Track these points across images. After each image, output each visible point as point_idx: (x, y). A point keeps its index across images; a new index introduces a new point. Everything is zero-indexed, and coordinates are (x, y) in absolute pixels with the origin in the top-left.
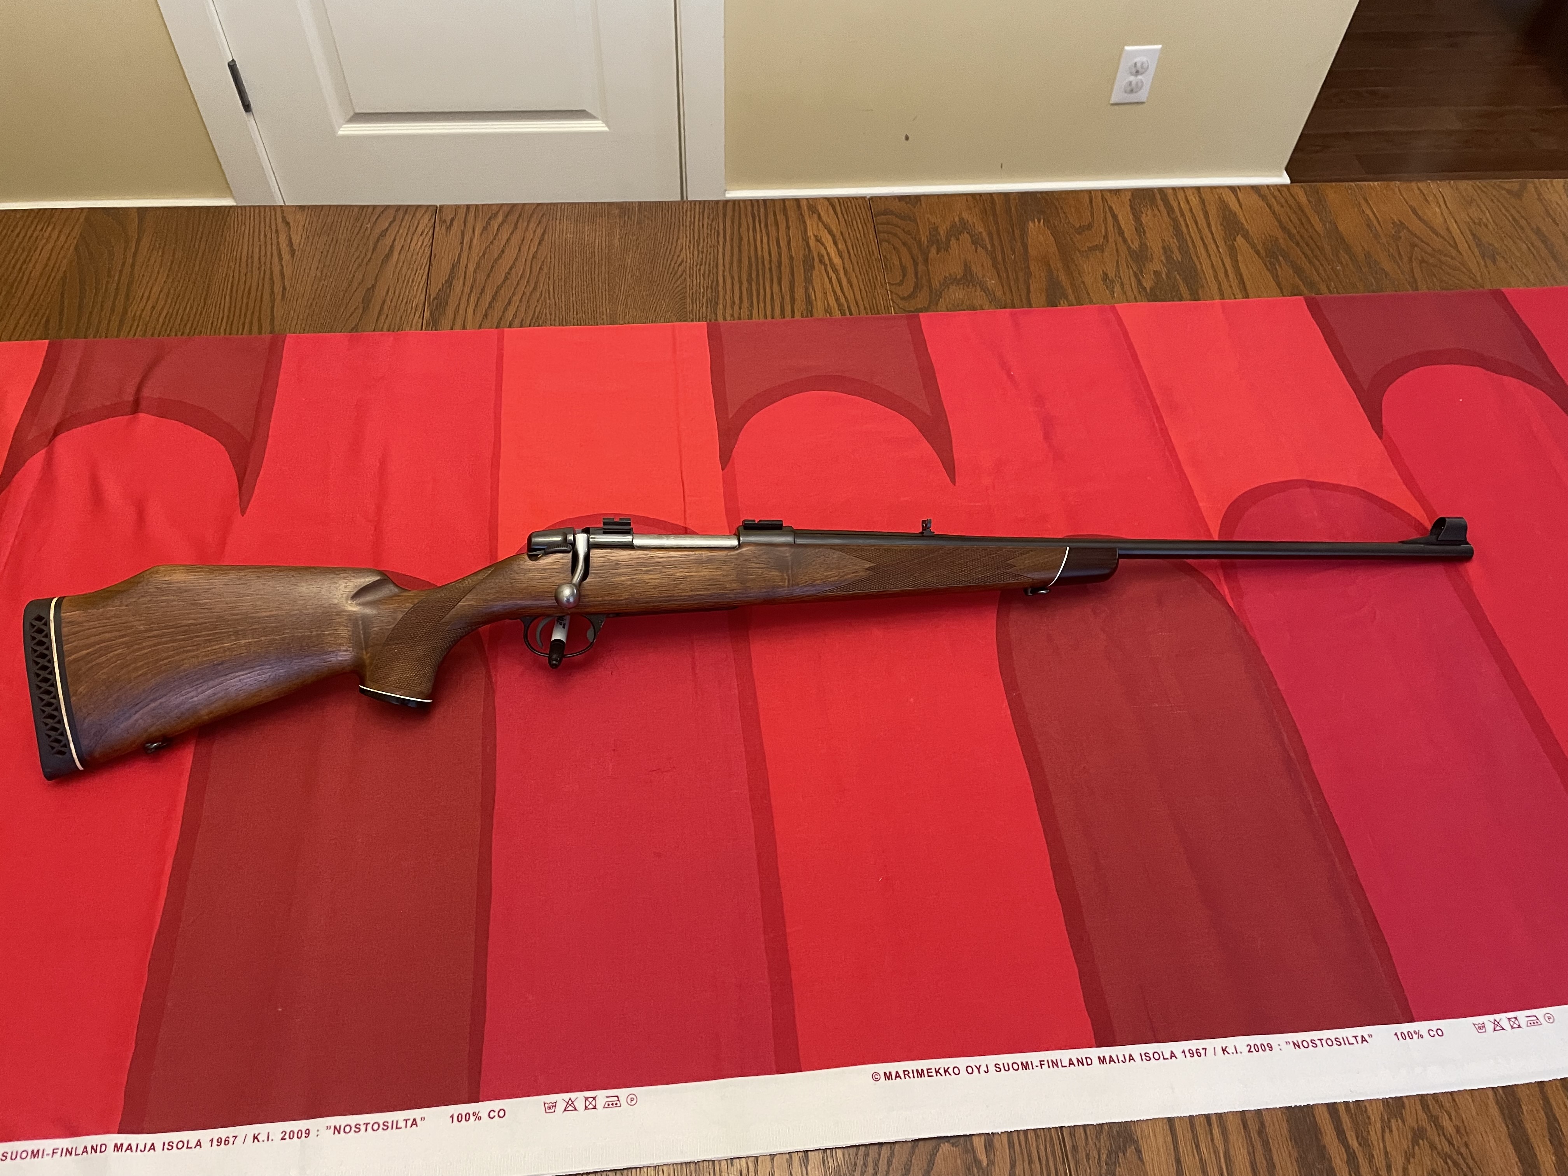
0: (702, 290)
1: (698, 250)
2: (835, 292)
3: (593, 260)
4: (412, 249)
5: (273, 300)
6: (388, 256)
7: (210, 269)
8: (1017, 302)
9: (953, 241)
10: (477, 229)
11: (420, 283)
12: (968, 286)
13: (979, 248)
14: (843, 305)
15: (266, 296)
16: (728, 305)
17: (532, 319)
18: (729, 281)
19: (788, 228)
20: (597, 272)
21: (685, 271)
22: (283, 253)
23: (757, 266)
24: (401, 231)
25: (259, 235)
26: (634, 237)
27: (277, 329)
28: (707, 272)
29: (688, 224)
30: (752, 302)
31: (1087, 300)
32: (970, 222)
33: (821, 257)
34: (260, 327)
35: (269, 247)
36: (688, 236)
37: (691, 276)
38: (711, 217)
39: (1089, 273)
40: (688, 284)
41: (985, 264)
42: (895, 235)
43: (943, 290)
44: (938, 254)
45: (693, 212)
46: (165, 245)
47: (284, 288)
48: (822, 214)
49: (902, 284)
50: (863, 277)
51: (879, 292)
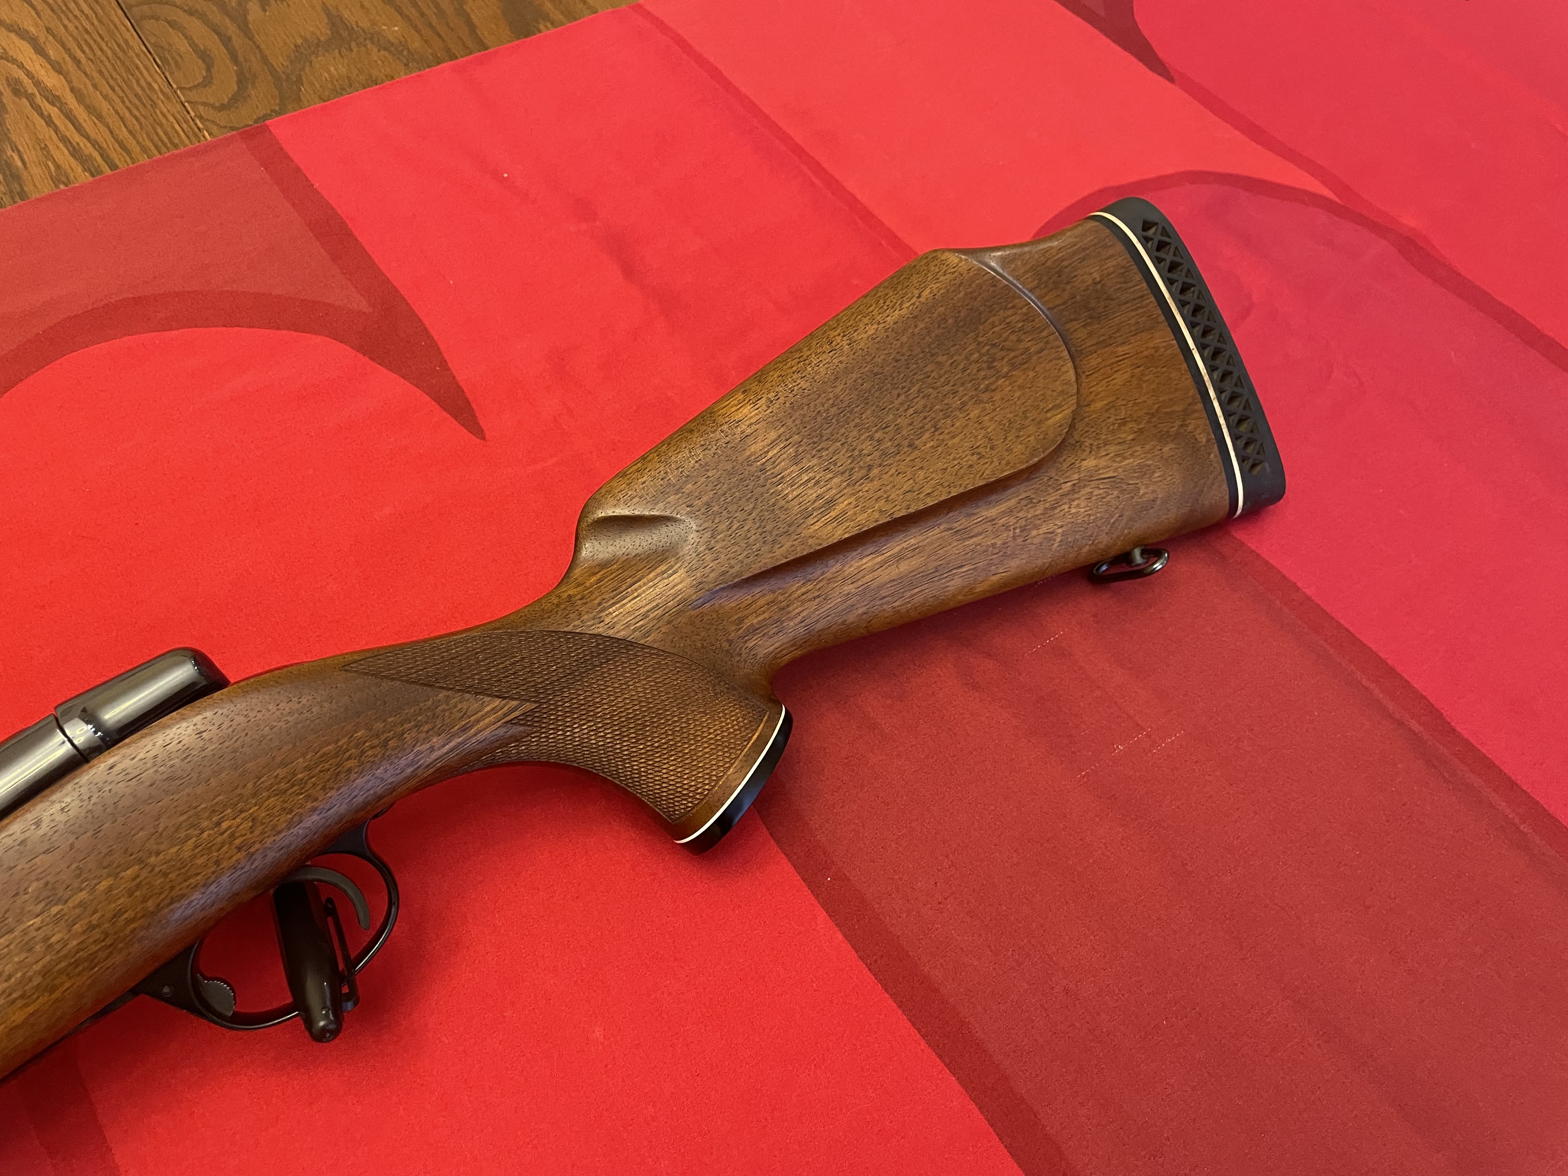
8: (455, 47)
12: (349, 50)
14: (91, 158)
31: (584, 9)
33: (12, 81)
43: (303, 69)
49: (212, 83)
50: (121, 94)
51: (165, 110)
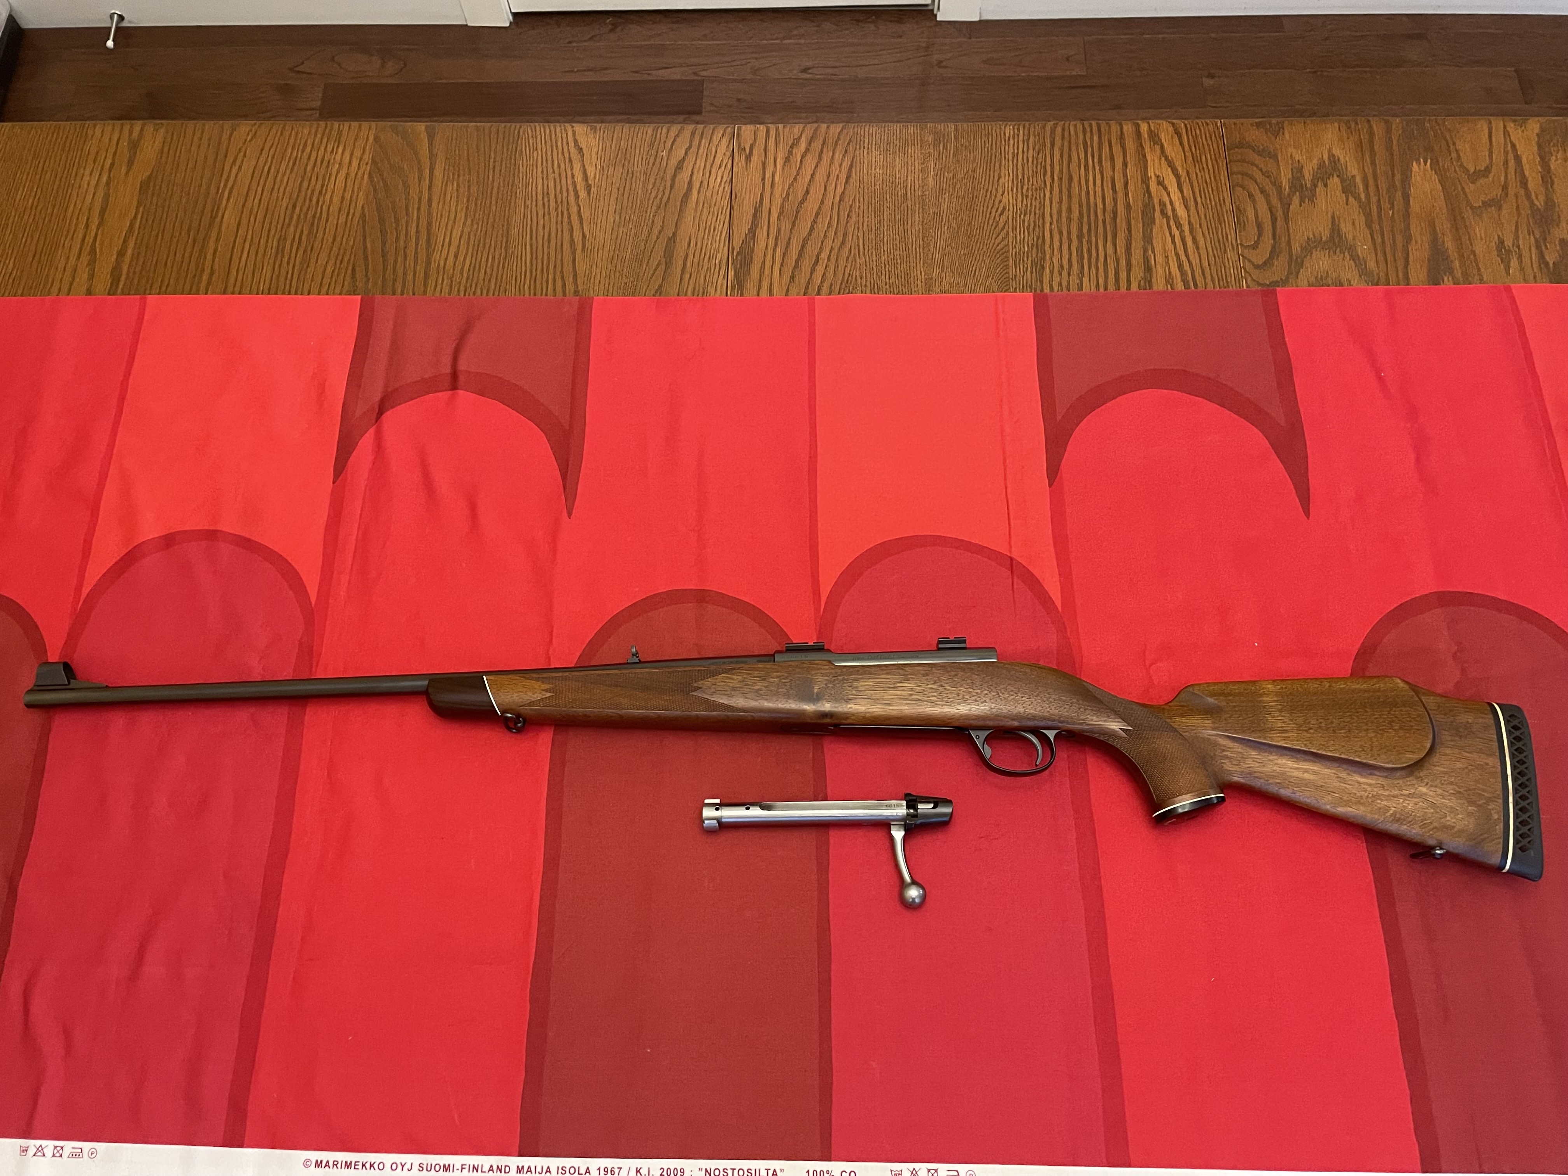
0: (1026, 249)
1: (1022, 193)
2: (1177, 255)
3: (905, 205)
4: (711, 186)
5: (574, 252)
6: (687, 196)
7: (507, 209)
8: (1392, 278)
9: (1320, 188)
10: (778, 160)
11: (721, 232)
12: (1335, 253)
13: (1351, 199)
14: (1186, 274)
15: (566, 245)
16: (1056, 269)
17: (841, 284)
18: (1056, 237)
19: (1125, 164)
20: (910, 222)
21: (1006, 222)
22: (578, 188)
23: (1089, 216)
24: (698, 162)
25: (553, 164)
26: (951, 175)
27: (580, 288)
28: (1032, 224)
29: (1011, 158)
30: (1083, 267)
31: (1476, 277)
32: (1342, 158)
33: (1162, 204)
34: (564, 286)
35: (564, 181)
36: (1011, 175)
37: (1014, 229)
38: (1037, 148)
39: (1481, 239)
40: (1011, 240)
41: (1357, 223)
42: (1252, 178)
43: (1305, 257)
44: (1301, 205)
45: (1016, 140)
46: (459, 176)
47: (584, 236)
48: (1166, 145)
49: (1257, 247)
50: (1211, 236)
51: (1229, 257)
